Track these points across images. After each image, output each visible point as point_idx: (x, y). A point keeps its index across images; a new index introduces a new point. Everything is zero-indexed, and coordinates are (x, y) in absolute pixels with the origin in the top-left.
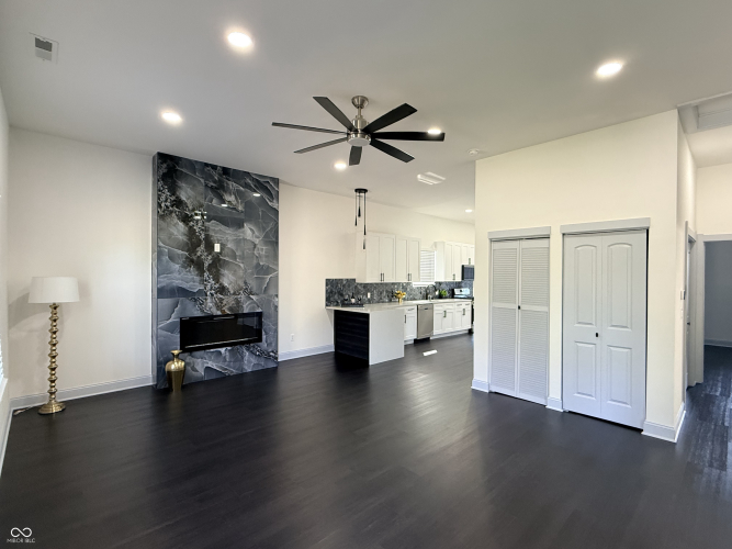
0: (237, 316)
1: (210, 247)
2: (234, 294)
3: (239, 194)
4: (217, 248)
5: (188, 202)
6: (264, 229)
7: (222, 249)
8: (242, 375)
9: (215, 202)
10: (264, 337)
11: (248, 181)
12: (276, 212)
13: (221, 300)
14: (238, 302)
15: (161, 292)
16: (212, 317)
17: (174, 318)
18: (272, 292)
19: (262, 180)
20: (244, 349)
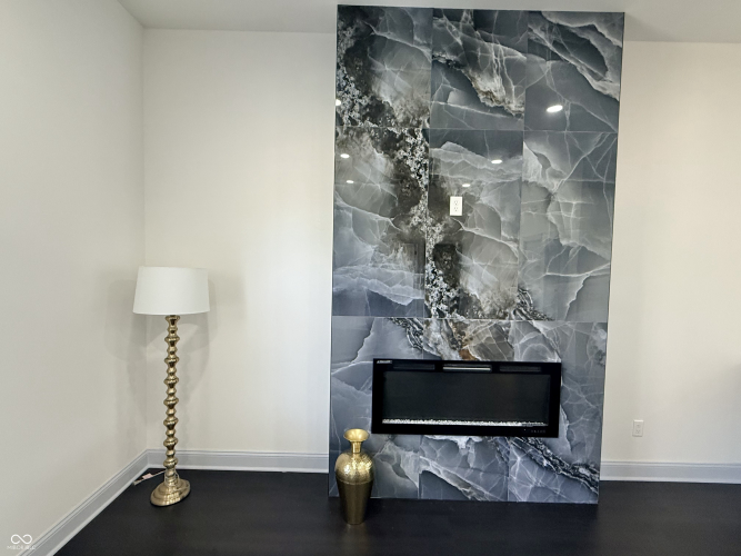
0: (497, 367)
1: (439, 203)
2: (493, 314)
3: (512, 71)
4: (456, 207)
6: (575, 154)
7: (466, 208)
9: (455, 99)
10: (564, 426)
11: (539, 34)
12: (612, 104)
13: (461, 327)
14: (501, 335)
15: (342, 302)
16: (439, 363)
17: (363, 360)
18: (590, 315)
19: (573, 25)
20: (511, 445)
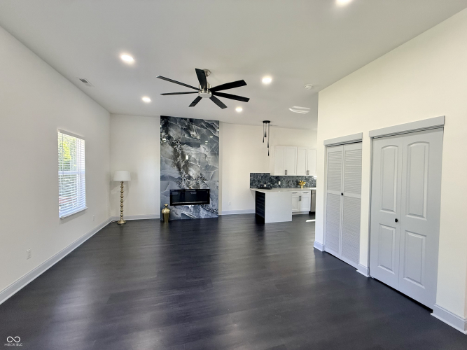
0: (197, 190)
1: (184, 157)
2: (195, 180)
3: (197, 131)
4: (187, 158)
5: (174, 137)
6: (211, 147)
7: (189, 158)
8: (199, 220)
9: (186, 136)
10: (211, 202)
11: (203, 124)
12: (218, 138)
13: (189, 182)
14: (197, 184)
15: (162, 178)
16: (184, 190)
17: (168, 190)
18: (215, 179)
19: (210, 123)
20: (200, 207)
